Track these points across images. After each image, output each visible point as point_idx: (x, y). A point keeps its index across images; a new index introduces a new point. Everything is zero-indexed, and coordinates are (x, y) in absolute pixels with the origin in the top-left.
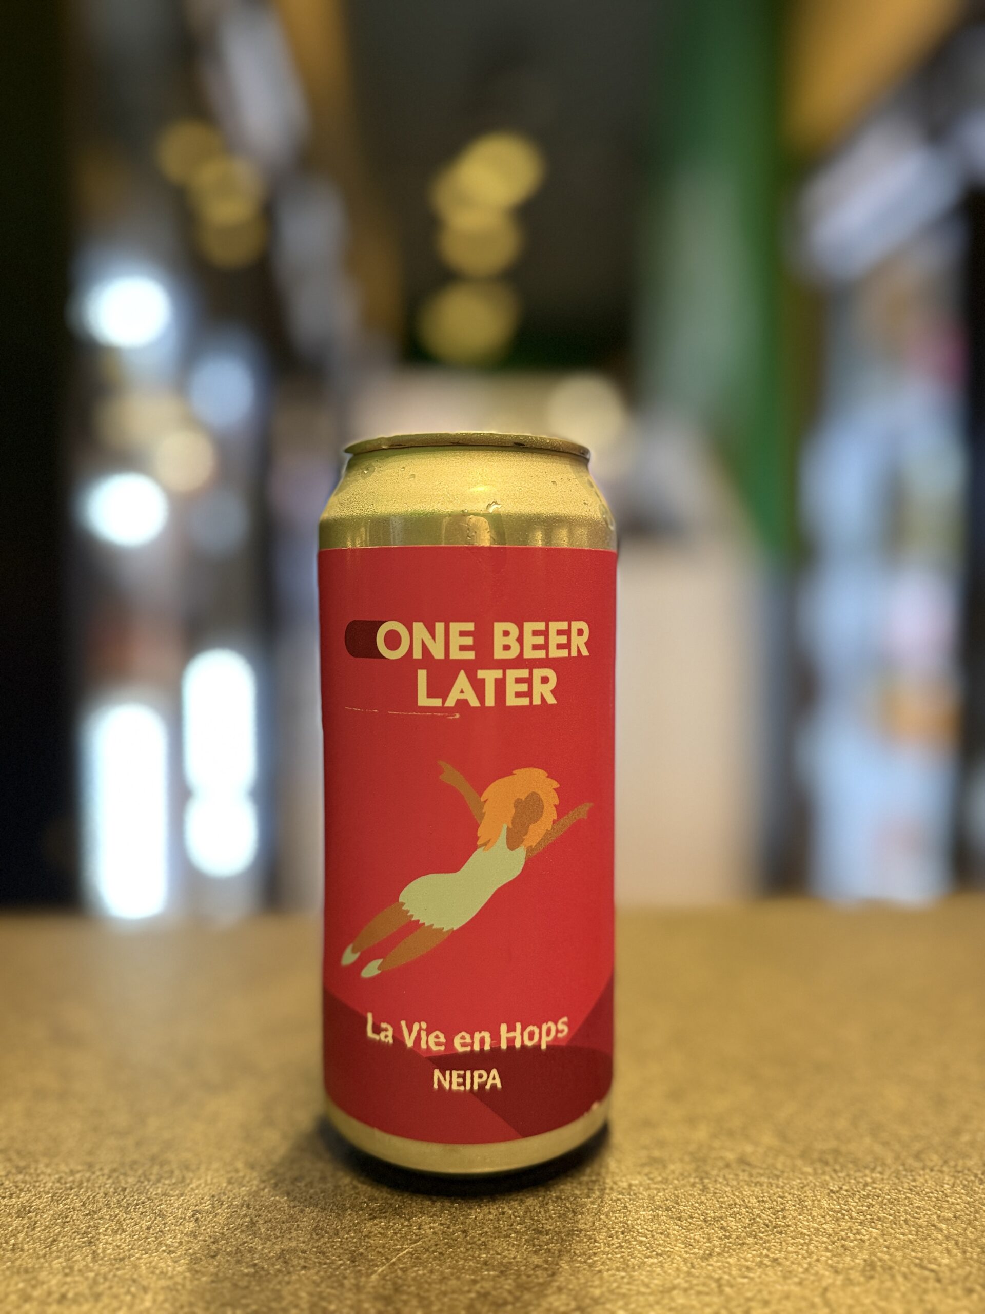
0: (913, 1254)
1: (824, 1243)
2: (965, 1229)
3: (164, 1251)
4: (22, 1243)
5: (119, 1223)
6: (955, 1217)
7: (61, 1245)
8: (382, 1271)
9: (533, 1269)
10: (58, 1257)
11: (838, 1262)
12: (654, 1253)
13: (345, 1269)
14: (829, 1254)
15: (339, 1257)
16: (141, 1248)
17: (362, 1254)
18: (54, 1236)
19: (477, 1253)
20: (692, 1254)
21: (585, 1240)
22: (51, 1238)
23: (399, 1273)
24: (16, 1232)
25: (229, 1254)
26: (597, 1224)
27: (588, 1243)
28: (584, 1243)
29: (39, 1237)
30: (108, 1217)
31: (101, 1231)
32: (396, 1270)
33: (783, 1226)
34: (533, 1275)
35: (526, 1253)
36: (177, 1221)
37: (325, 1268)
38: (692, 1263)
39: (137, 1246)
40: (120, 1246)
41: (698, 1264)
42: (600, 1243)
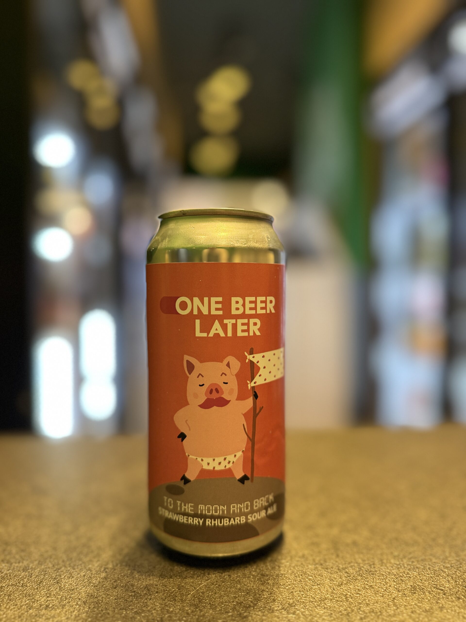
0: (433, 583)
1: (393, 578)
2: (456, 572)
3: (92, 586)
4: (26, 583)
5: (71, 574)
6: (451, 566)
7: (44, 584)
8: (193, 593)
9: (261, 592)
10: (44, 589)
11: (399, 587)
12: (316, 584)
13: (176, 593)
14: (395, 583)
15: (173, 587)
16: (81, 585)
17: (183, 586)
18: (41, 580)
19: (236, 585)
20: (334, 584)
21: (284, 578)
22: (40, 581)
23: (201, 594)
24: (23, 579)
25: (122, 587)
26: (290, 571)
27: (286, 580)
28: (284, 580)
29: (34, 580)
30: (65, 571)
31: (62, 577)
32: (199, 593)
33: (374, 571)
34: (261, 594)
35: (258, 585)
36: (97, 573)
37: (166, 592)
38: (333, 588)
39: (79, 584)
40: (72, 583)
41: (336, 588)
42: (291, 580)
